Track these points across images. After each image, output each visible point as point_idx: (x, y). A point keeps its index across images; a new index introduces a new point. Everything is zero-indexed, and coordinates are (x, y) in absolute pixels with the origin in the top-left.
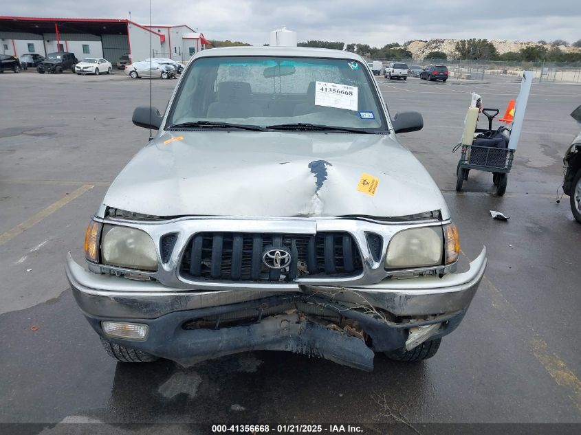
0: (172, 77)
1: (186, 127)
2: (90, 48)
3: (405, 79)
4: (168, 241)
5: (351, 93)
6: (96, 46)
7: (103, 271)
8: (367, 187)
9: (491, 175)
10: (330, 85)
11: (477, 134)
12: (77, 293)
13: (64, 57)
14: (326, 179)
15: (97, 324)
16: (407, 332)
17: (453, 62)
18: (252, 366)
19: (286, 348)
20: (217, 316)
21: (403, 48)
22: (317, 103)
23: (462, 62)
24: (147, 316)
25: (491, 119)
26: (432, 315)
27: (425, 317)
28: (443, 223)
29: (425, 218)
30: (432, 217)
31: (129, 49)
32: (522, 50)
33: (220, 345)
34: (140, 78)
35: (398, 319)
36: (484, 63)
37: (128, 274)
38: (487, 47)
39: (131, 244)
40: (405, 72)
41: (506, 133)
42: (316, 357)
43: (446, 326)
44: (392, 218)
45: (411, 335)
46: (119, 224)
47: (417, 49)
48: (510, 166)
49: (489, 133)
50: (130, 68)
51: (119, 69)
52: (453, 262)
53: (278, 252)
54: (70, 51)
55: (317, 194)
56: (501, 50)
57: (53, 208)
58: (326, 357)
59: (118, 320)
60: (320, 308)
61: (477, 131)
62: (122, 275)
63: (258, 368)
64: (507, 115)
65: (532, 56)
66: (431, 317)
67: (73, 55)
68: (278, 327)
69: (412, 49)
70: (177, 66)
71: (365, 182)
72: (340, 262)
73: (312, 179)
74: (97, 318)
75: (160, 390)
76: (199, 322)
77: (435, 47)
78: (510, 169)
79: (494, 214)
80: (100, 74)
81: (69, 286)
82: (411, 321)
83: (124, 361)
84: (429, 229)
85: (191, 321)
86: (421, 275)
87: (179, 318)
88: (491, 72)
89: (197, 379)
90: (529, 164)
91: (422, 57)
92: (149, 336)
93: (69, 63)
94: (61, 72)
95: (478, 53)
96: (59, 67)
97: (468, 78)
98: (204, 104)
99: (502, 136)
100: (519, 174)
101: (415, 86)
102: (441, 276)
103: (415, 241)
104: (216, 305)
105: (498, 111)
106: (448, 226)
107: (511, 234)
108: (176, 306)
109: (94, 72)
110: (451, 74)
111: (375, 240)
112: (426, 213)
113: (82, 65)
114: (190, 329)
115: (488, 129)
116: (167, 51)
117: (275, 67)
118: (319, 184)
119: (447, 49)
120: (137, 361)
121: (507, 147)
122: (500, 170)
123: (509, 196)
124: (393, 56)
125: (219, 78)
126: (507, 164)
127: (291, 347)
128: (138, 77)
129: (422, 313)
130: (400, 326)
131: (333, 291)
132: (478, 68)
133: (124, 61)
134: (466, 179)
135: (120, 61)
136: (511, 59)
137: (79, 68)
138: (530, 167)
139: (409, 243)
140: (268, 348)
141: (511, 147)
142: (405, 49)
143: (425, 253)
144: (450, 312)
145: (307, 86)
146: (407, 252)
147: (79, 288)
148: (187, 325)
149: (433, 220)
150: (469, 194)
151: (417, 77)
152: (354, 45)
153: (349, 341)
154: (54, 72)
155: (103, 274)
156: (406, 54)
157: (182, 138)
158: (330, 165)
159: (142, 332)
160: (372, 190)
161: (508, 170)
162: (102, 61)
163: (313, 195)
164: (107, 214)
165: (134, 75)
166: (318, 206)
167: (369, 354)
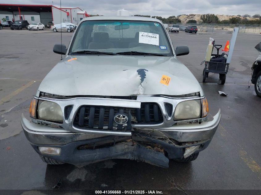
0: (72, 31)
1: (78, 53)
2: (35, 18)
3: (178, 32)
4: (68, 109)
5: (156, 37)
6: (37, 17)
7: (39, 122)
8: (165, 81)
9: (219, 75)
10: (146, 34)
11: (212, 57)
12: (26, 133)
13: (23, 22)
14: (145, 78)
15: (36, 148)
16: (184, 150)
17: (199, 25)
18: (110, 165)
19: (127, 157)
20: (94, 143)
21: (177, 18)
22: (140, 42)
23: (204, 25)
24: (60, 144)
25: (218, 49)
26: (196, 141)
27: (193, 142)
28: (201, 98)
29: (192, 96)
30: (196, 95)
31: (52, 19)
32: (230, 19)
33: (96, 157)
34: (58, 32)
35: (180, 144)
36: (213, 25)
37: (50, 124)
38: (215, 18)
39: (52, 109)
40: (178, 29)
41: (225, 56)
42: (141, 161)
43: (202, 147)
44: (177, 96)
45: (186, 151)
46: (46, 100)
47: (183, 19)
48: (227, 71)
49: (217, 56)
50: (53, 27)
51: (48, 28)
52: (206, 116)
53: (121, 116)
54: (26, 20)
55: (141, 85)
56: (221, 19)
57: (17, 91)
58: (146, 162)
59: (47, 146)
60: (143, 139)
61: (212, 55)
62: (47, 125)
63: (114, 166)
64: (226, 48)
65: (234, 21)
66: (195, 142)
67: (26, 21)
68: (123, 148)
69: (181, 19)
70: (75, 26)
71: (164, 79)
72: (152, 117)
73: (139, 78)
74: (36, 145)
75: (67, 178)
76: (85, 146)
77: (191, 18)
78: (227, 72)
79: (220, 93)
80: (39, 30)
81: (22, 130)
82: (186, 144)
83: (50, 164)
84: (194, 101)
85: (82, 146)
86: (191, 123)
87: (75, 145)
88: (216, 28)
89: (85, 172)
90: (235, 70)
91: (185, 22)
92: (62, 153)
93: (25, 25)
94: (21, 29)
95: (211, 20)
96: (20, 27)
97: (206, 31)
98: (87, 43)
99: (224, 57)
100: (231, 74)
101: (183, 35)
102: (200, 123)
103: (188, 107)
104: (93, 138)
105: (221, 46)
106: (203, 99)
107: (228, 102)
108: (74, 139)
109: (36, 29)
110: (199, 30)
111: (169, 107)
112: (193, 93)
113: (31, 26)
114: (81, 149)
115: (217, 54)
116: (70, 19)
117: (120, 25)
118: (142, 80)
119: (197, 19)
120: (56, 164)
121: (226, 62)
122: (222, 73)
123: (226, 84)
124: (172, 22)
125: (94, 31)
126: (226, 70)
127: (129, 157)
128: (57, 31)
129: (191, 140)
130: (181, 147)
131: (149, 131)
132: (211, 27)
133: (50, 24)
134: (207, 77)
135: (49, 24)
136: (225, 23)
137: (30, 27)
138: (236, 71)
139: (185, 108)
140: (118, 158)
141: (227, 62)
142: (178, 19)
143: (192, 112)
144: (205, 140)
145: (135, 34)
146: (184, 111)
147: (27, 131)
148: (79, 148)
149: (196, 97)
150: (208, 84)
151: (183, 31)
152: (155, 17)
153: (157, 154)
154: (18, 29)
155: (39, 124)
156: (178, 21)
157: (76, 59)
158: (147, 71)
159: (58, 151)
160: (167, 83)
161: (226, 73)
162: (40, 24)
163: (139, 85)
164: (40, 95)
165: (55, 31)
166: (141, 90)
167: (167, 160)
